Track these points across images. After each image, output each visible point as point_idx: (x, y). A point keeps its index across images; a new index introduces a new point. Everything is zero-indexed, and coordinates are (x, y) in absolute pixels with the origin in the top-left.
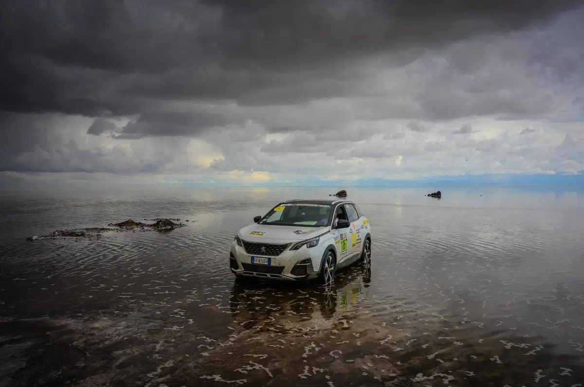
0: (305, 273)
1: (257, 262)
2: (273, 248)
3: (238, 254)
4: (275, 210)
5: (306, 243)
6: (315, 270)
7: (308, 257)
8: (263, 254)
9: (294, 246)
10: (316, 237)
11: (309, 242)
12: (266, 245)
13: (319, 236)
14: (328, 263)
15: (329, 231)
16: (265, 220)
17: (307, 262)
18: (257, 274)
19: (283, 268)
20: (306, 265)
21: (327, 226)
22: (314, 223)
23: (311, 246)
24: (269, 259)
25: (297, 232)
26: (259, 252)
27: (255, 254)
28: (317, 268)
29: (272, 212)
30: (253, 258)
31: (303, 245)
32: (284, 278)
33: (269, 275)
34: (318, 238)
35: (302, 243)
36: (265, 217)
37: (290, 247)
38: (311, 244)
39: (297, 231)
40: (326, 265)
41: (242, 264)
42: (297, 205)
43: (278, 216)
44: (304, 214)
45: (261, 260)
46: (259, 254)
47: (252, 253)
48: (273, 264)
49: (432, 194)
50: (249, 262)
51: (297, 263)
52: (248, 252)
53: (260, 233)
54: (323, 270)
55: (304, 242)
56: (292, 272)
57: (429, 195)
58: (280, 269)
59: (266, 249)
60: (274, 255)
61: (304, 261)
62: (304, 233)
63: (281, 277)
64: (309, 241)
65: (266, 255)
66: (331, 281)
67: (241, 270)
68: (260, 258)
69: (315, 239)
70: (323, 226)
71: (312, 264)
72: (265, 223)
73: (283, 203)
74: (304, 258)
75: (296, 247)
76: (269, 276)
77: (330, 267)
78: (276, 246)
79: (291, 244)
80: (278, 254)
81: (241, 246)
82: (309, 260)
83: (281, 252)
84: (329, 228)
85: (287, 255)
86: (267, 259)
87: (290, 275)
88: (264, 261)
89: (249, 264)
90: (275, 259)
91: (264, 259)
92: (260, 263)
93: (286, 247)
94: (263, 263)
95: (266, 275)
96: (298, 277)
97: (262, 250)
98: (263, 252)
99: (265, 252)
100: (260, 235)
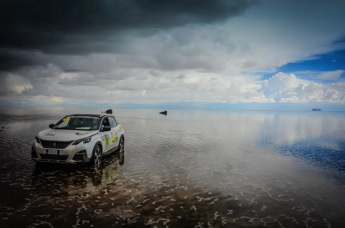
0: (82, 159)
1: (51, 153)
2: (61, 143)
3: (37, 148)
4: (63, 120)
5: (83, 140)
6: (88, 157)
7: (83, 149)
9: (75, 142)
10: (89, 137)
11: (84, 140)
12: (56, 142)
13: (91, 136)
15: (98, 133)
16: (56, 126)
17: (83, 152)
18: (50, 161)
19: (68, 156)
20: (82, 154)
21: (96, 130)
22: (89, 128)
23: (86, 142)
24: (59, 151)
25: (77, 134)
27: (49, 148)
28: (89, 155)
29: (61, 121)
30: (47, 150)
32: (69, 163)
33: (58, 161)
34: (90, 137)
35: (80, 140)
36: (56, 125)
37: (72, 143)
38: (86, 141)
39: (77, 133)
40: (96, 154)
41: (40, 154)
42: (78, 117)
43: (65, 123)
44: (82, 122)
45: (53, 151)
46: (52, 148)
47: (47, 148)
48: (61, 154)
49: (162, 112)
50: (45, 153)
51: (77, 153)
52: (44, 147)
53: (52, 135)
54: (94, 157)
55: (82, 140)
56: (74, 159)
57: (160, 113)
58: (66, 157)
59: (56, 145)
60: (61, 148)
61: (81, 152)
62: (82, 134)
63: (67, 162)
64: (85, 139)
65: (56, 148)
66: (99, 163)
67: (39, 158)
68: (52, 151)
69: (88, 138)
70: (95, 130)
71: (86, 153)
72: (57, 128)
73: (69, 116)
74: (81, 150)
75: (77, 143)
76: (59, 162)
77: (98, 155)
78: (63, 142)
79: (73, 141)
80: (64, 148)
81: (39, 143)
82: (85, 151)
83: (67, 146)
84: (98, 131)
85: (71, 148)
86: (57, 151)
87: (72, 160)
88: (55, 152)
89: (45, 154)
90: (62, 150)
91: (55, 151)
92: (52, 154)
93: (69, 143)
94: (54, 154)
95: (56, 161)
96: (77, 161)
97: (53, 145)
98: (55, 146)
99: (56, 146)
100: (53, 135)
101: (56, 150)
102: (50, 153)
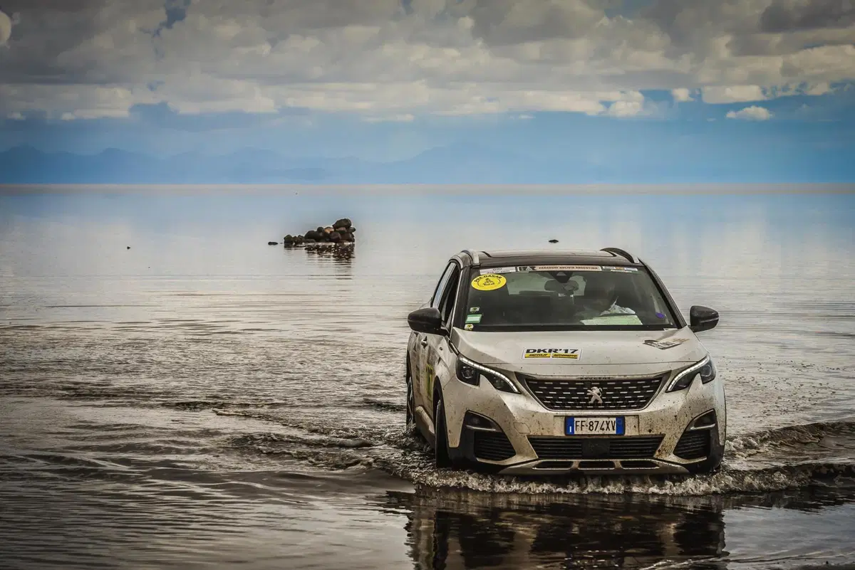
0: (708, 449)
1: (586, 431)
2: (625, 388)
3: (515, 414)
4: (477, 287)
5: (699, 372)
7: (709, 407)
8: (596, 406)
9: (674, 379)
12: (602, 383)
16: (473, 319)
17: (709, 420)
18: (582, 464)
19: (660, 438)
20: (709, 431)
24: (621, 420)
26: (584, 403)
27: (573, 408)
28: (722, 436)
30: (569, 421)
32: (665, 468)
33: (618, 463)
37: (668, 384)
41: (530, 439)
42: (538, 269)
45: (595, 423)
46: (584, 408)
47: (562, 407)
48: (630, 431)
50: (558, 431)
51: (691, 424)
52: (551, 406)
53: (559, 352)
56: (676, 453)
58: (652, 445)
59: (603, 393)
60: (630, 408)
61: (703, 419)
63: (655, 465)
65: (607, 408)
67: (528, 457)
68: (593, 420)
71: (717, 427)
74: (702, 411)
75: (678, 383)
76: (621, 466)
79: (668, 374)
80: (641, 406)
82: (713, 415)
83: (648, 398)
85: (666, 403)
86: (615, 419)
87: (673, 458)
88: (605, 426)
89: (559, 438)
90: (637, 416)
91: (605, 419)
92: (593, 432)
93: (659, 383)
94: (601, 432)
95: (612, 465)
96: (692, 462)
97: (592, 396)
98: (596, 400)
99: (601, 402)
100: (562, 356)
101: (608, 417)
102: (580, 430)
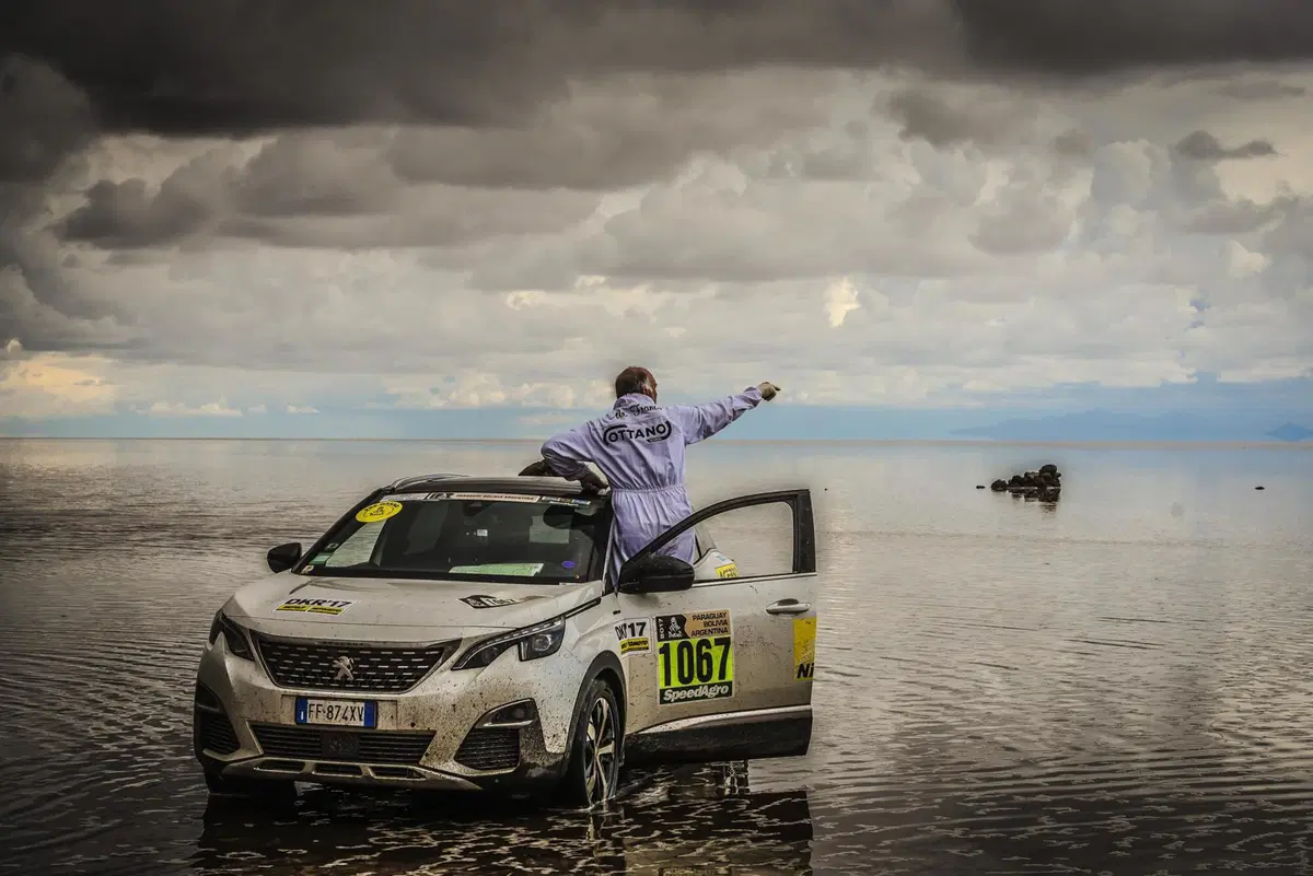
0: (515, 757)
1: (322, 719)
2: (385, 660)
3: (236, 692)
4: (360, 517)
5: (517, 642)
6: (548, 750)
7: (522, 696)
8: (343, 685)
9: (468, 652)
10: (551, 621)
11: (527, 639)
12: (352, 650)
13: (564, 616)
14: (597, 727)
15: (598, 601)
16: (320, 559)
17: (519, 712)
18: (319, 768)
19: (429, 736)
20: (515, 731)
21: (585, 579)
22: (535, 569)
23: (532, 655)
24: (372, 706)
25: (478, 602)
26: (328, 680)
27: (311, 687)
28: (556, 743)
29: (347, 527)
30: (301, 703)
31: (502, 648)
32: (434, 780)
33: (367, 768)
34: (558, 623)
35: (499, 641)
36: (320, 548)
37: (455, 657)
38: (536, 643)
39: (477, 598)
40: (591, 731)
41: (252, 727)
42: (455, 496)
44: (485, 533)
45: (338, 709)
46: (326, 687)
47: (298, 685)
48: (384, 724)
49: (1016, 481)
50: (286, 717)
51: (483, 718)
52: (280, 681)
53: (324, 605)
54: (579, 751)
55: (507, 639)
56: (460, 757)
57: (998, 486)
58: (416, 743)
59: (355, 667)
60: (388, 689)
61: (508, 713)
62: (502, 603)
63: (420, 776)
64: (525, 633)
65: (357, 688)
66: (604, 800)
67: (248, 754)
68: (334, 703)
69: (546, 627)
70: (573, 580)
71: (538, 723)
72: (322, 571)
73: (392, 491)
74: (509, 701)
75: (479, 655)
76: (372, 774)
77: (605, 743)
78: (398, 652)
79: (456, 643)
80: (406, 687)
81: (252, 659)
82: (528, 708)
83: (419, 675)
84: (593, 589)
85: (445, 685)
86: (362, 705)
87: (453, 767)
88: (349, 714)
89: (286, 728)
90: (395, 702)
91: (350, 704)
92: (333, 722)
93: (438, 656)
94: (343, 723)
95: (357, 770)
96: (485, 774)
97: (338, 669)
98: (346, 676)
99: (351, 678)
100: (329, 611)
101: (354, 700)
102: (316, 718)
